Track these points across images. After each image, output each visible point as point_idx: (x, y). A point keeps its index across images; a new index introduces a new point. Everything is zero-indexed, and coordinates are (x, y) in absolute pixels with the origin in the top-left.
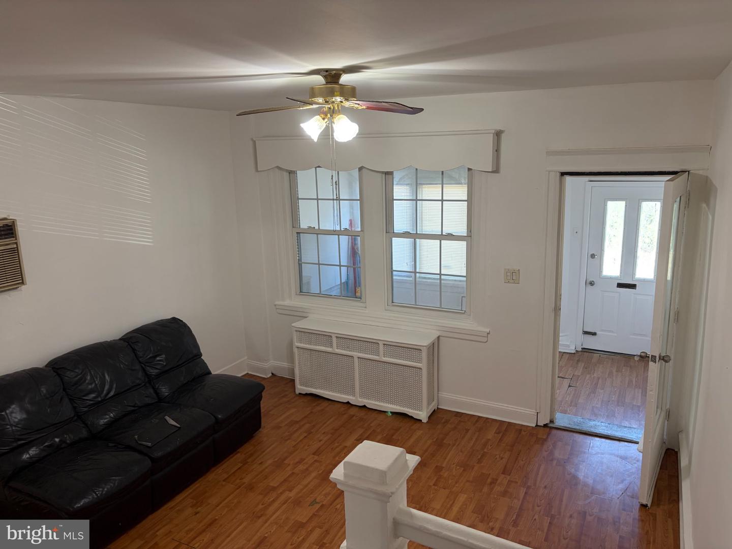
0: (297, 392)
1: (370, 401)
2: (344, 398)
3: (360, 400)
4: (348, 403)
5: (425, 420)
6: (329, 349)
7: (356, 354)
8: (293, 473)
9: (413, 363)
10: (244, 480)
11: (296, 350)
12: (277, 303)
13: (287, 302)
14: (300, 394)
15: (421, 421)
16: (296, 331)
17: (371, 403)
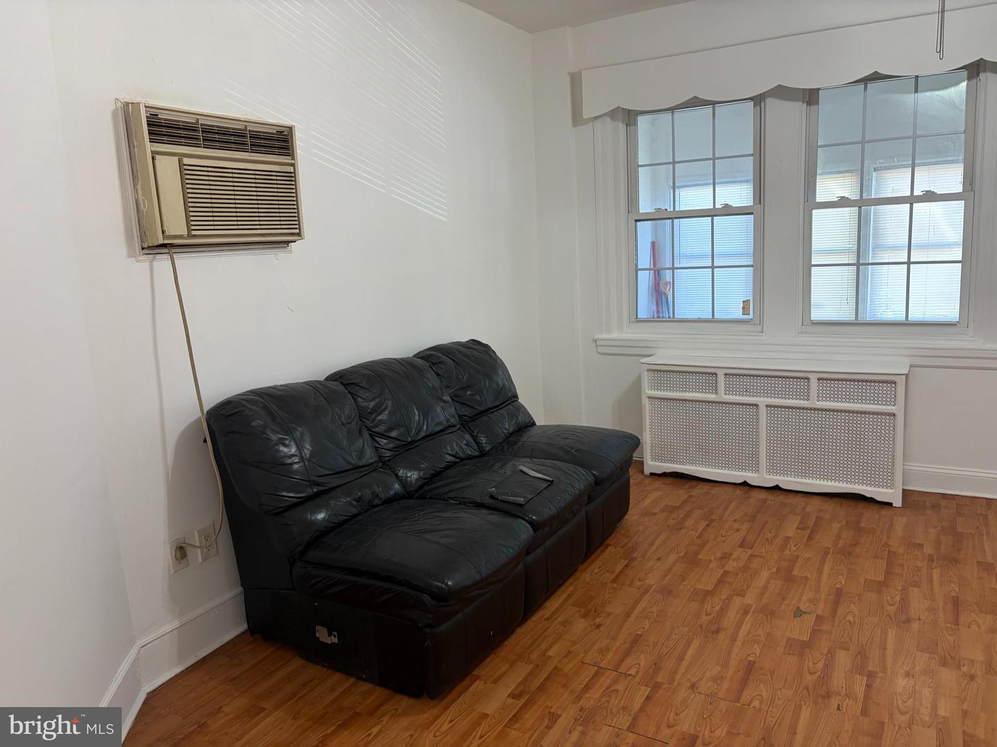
0: (647, 471)
1: (785, 478)
2: (737, 476)
3: (767, 477)
4: (745, 484)
5: (898, 502)
6: (712, 397)
7: (762, 401)
8: (726, 573)
9: (875, 406)
10: (648, 582)
11: (646, 402)
12: (598, 336)
13: (615, 335)
14: (652, 474)
15: (890, 504)
16: (648, 370)
17: (788, 482)
